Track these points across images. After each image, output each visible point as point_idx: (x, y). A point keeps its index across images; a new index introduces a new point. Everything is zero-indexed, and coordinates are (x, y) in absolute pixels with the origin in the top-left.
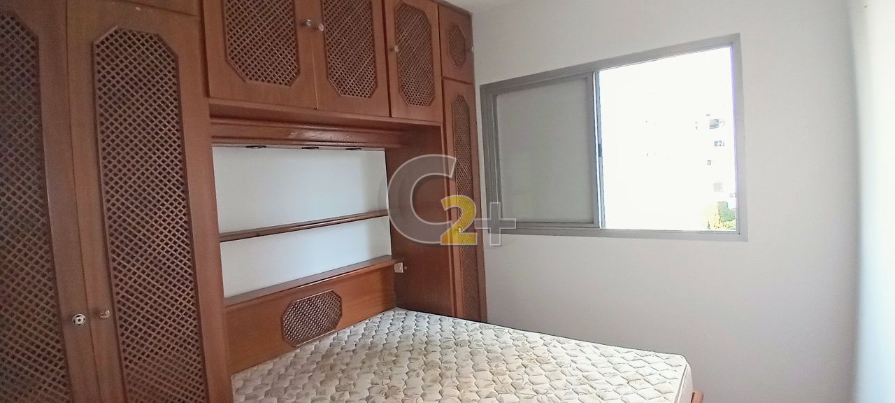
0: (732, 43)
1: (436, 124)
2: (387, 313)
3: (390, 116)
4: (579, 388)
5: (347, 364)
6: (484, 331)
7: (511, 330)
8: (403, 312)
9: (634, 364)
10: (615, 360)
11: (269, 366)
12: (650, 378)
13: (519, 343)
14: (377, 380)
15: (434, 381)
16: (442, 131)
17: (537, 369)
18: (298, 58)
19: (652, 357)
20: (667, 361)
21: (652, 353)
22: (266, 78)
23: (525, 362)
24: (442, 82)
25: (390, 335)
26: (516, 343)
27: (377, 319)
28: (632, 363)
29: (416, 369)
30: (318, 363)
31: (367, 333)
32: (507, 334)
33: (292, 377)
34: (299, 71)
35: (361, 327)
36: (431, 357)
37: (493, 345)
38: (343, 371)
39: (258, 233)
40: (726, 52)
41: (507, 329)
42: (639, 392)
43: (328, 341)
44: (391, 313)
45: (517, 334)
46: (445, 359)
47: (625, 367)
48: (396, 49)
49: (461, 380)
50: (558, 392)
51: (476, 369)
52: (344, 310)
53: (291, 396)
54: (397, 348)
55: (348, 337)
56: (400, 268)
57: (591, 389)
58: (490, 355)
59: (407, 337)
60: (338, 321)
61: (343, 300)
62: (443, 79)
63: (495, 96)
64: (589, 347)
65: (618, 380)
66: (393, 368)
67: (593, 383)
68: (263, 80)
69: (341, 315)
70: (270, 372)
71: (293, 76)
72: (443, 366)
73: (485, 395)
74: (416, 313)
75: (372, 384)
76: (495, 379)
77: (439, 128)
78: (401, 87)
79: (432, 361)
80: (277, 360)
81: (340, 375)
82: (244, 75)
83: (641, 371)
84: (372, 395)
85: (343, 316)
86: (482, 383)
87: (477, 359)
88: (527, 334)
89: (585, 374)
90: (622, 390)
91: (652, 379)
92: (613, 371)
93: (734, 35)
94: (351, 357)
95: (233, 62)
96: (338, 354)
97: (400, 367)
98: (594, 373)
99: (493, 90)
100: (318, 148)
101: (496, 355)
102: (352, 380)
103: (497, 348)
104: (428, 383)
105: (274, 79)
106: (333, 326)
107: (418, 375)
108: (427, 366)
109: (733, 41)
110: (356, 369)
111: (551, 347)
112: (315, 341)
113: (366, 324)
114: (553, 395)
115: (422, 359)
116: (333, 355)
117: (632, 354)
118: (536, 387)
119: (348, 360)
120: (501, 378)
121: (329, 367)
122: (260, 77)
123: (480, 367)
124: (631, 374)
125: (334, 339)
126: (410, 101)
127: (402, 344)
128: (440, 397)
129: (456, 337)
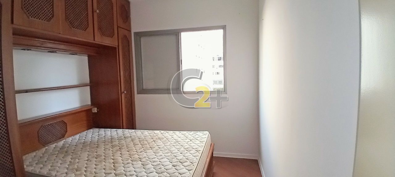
0: (223, 28)
1: (115, 46)
2: (89, 130)
3: (94, 40)
4: (175, 145)
5: (74, 150)
6: (136, 132)
7: (148, 131)
8: (98, 129)
9: (193, 135)
10: (186, 135)
11: (34, 154)
12: (198, 139)
13: (152, 134)
14: (90, 153)
15: (117, 151)
16: (117, 49)
17: (159, 141)
18: (53, 10)
19: (198, 133)
20: (203, 133)
21: (198, 132)
22: (38, 17)
23: (154, 140)
24: (117, 28)
25: (93, 138)
26: (150, 134)
27: (85, 133)
28: (192, 135)
29: (108, 148)
30: (58, 151)
31: (80, 138)
32: (146, 132)
33: (47, 157)
34: (53, 15)
35: (77, 137)
36: (114, 143)
37: (141, 136)
38: (72, 153)
39: (27, 91)
40: (221, 32)
41: (146, 131)
42: (195, 143)
43: (61, 143)
44: (92, 130)
45: (150, 132)
46: (121, 143)
47: (190, 136)
48: (98, 11)
49: (129, 149)
50: (167, 147)
51: (135, 145)
52: (68, 129)
53: (49, 163)
54: (97, 142)
55: (71, 140)
56: (95, 110)
57: (179, 144)
58: (140, 140)
59: (102, 138)
60: (65, 134)
61: (67, 124)
62: (118, 27)
63: (140, 37)
64: (177, 132)
65: (188, 140)
66: (97, 148)
67: (180, 143)
68: (37, 18)
69: (66, 131)
70: (35, 156)
71: (51, 18)
72: (120, 145)
73: (140, 152)
74: (104, 129)
75: (88, 155)
76: (143, 146)
77: (116, 48)
78: (100, 28)
79: (115, 144)
80: (37, 151)
81: (72, 154)
82: (29, 15)
83: (195, 137)
84: (89, 159)
85: (68, 131)
86: (138, 148)
87: (135, 141)
88: (154, 131)
89: (176, 140)
90: (189, 143)
91: (199, 139)
92: (185, 138)
93: (224, 25)
94: (75, 148)
95: (24, 9)
96: (68, 147)
97: (100, 148)
98: (179, 139)
99: (139, 35)
100: (56, 52)
101: (143, 139)
102: (78, 155)
103: (143, 137)
104: (114, 151)
105: (42, 18)
106: (63, 136)
107: (109, 150)
108: (113, 146)
109: (224, 28)
110: (79, 151)
111: (164, 134)
112: (55, 143)
113: (79, 135)
114: (166, 148)
115: (110, 144)
116: (65, 147)
117: (192, 132)
118: (159, 147)
119: (74, 149)
120: (145, 146)
121: (65, 152)
122: (36, 17)
123: (136, 143)
124: (192, 138)
125: (64, 142)
126: (103, 34)
127: (99, 140)
128: (121, 155)
129: (124, 135)
